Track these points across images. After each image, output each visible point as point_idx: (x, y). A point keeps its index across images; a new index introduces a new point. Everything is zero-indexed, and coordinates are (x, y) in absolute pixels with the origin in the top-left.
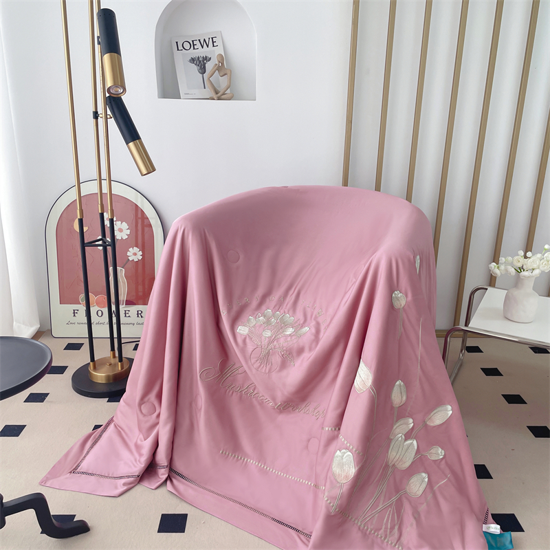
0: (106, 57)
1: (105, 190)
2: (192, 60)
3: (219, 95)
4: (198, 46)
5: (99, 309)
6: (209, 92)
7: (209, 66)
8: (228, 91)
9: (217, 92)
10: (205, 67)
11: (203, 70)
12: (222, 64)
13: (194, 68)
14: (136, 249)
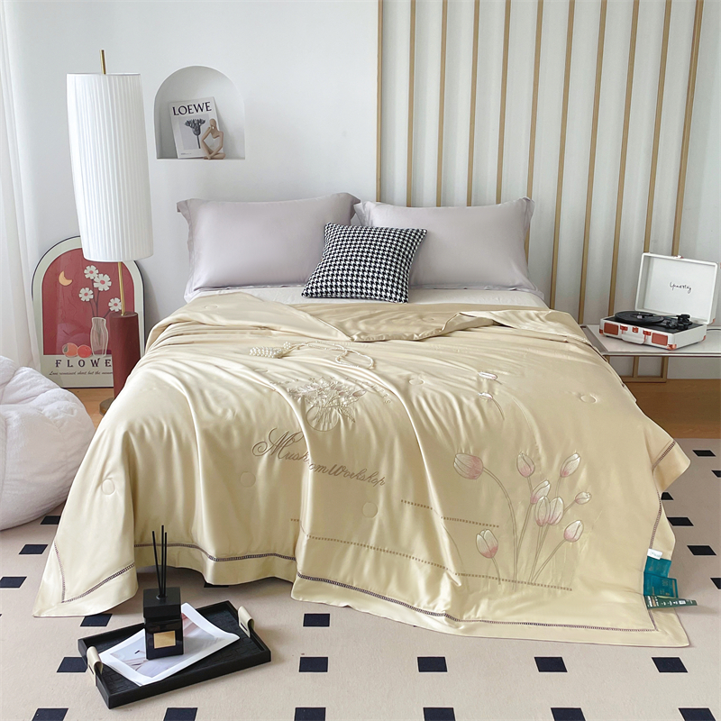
2: (188, 123)
3: (212, 155)
4: (194, 110)
5: (81, 359)
6: (202, 152)
7: (204, 128)
8: (221, 151)
9: (210, 153)
10: (199, 129)
11: (198, 132)
12: (215, 127)
13: (190, 130)
14: (117, 300)
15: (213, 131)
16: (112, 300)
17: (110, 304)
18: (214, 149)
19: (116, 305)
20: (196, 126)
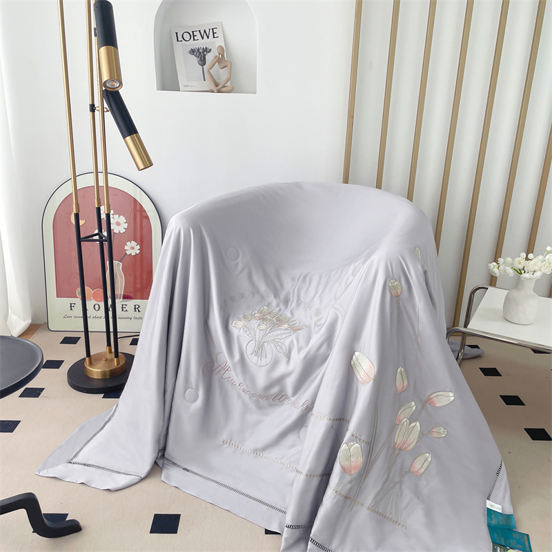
0: (103, 50)
1: (102, 183)
2: (192, 52)
3: (219, 88)
4: (199, 37)
5: (96, 303)
6: (208, 84)
8: (228, 84)
9: (217, 86)
10: (205, 59)
11: (203, 62)
12: (223, 56)
13: (194, 60)
14: (134, 243)
15: (221, 60)
16: (128, 243)
17: (126, 248)
18: (221, 82)
19: (132, 248)
20: (201, 55)
